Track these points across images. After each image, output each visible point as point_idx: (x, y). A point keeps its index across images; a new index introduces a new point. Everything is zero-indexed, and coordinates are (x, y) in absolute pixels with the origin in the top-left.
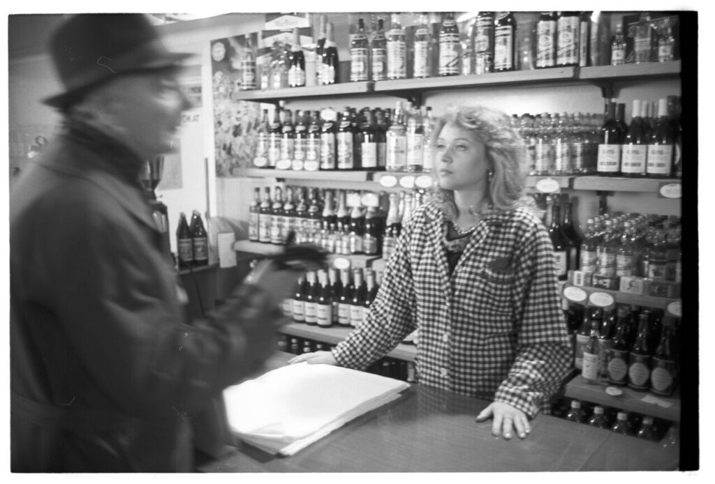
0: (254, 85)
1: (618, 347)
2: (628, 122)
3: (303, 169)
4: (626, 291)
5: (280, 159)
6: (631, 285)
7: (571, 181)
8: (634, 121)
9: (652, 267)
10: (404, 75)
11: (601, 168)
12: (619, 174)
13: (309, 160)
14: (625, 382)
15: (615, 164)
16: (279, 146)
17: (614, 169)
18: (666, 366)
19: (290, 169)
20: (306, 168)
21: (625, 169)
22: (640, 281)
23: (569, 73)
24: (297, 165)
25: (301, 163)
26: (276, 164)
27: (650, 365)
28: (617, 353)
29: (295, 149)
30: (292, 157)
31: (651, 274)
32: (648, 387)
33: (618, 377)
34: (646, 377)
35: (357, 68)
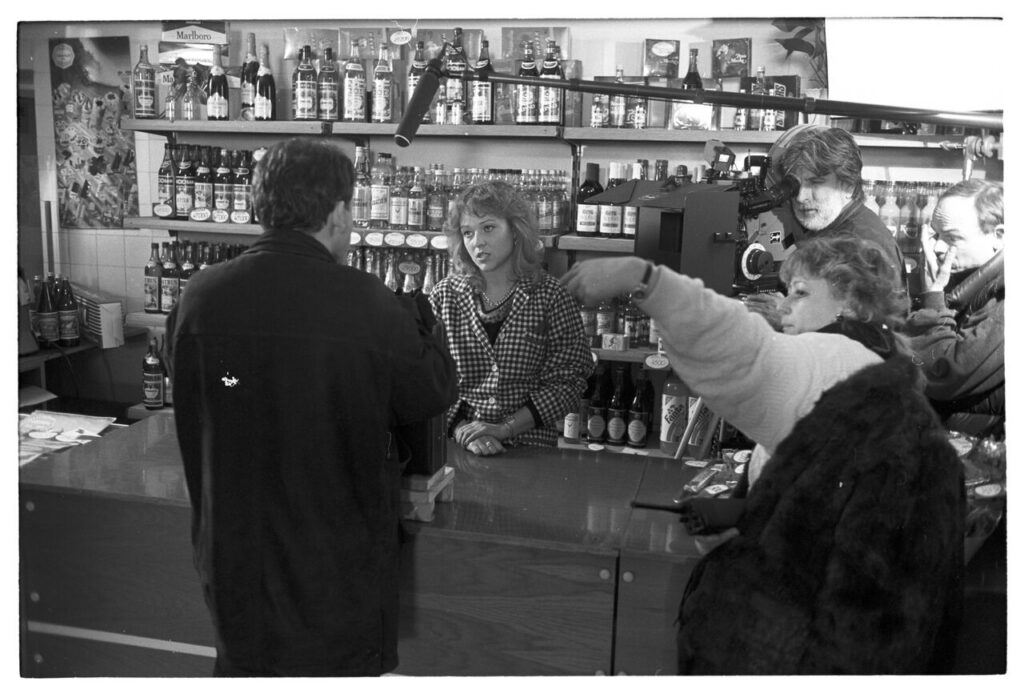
0: (153, 112)
1: (597, 404)
2: (604, 183)
3: (230, 221)
4: (608, 348)
5: (193, 207)
6: (612, 341)
7: (555, 241)
8: (611, 183)
9: (627, 324)
10: (363, 117)
11: (580, 228)
12: (597, 234)
13: (236, 211)
14: (604, 438)
15: (594, 224)
16: (192, 192)
17: (592, 229)
18: (641, 419)
19: (210, 220)
20: (233, 219)
21: (603, 229)
22: (620, 337)
23: (552, 132)
24: (220, 216)
25: (226, 214)
26: (189, 214)
27: (627, 419)
28: (597, 410)
29: (214, 197)
30: (210, 206)
31: (627, 330)
32: (625, 440)
33: (597, 434)
34: (623, 431)
35: (302, 103)
